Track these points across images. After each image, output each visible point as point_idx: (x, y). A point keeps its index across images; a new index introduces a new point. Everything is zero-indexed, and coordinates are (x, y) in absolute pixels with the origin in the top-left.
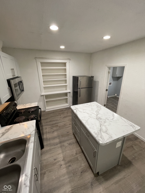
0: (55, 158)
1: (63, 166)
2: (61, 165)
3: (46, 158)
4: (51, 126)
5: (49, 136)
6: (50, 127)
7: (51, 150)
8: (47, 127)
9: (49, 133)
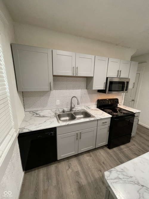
0: (105, 163)
1: (101, 173)
2: (101, 171)
3: (102, 154)
4: (141, 149)
5: (125, 150)
6: (139, 149)
7: (111, 157)
8: (137, 145)
9: (130, 149)
